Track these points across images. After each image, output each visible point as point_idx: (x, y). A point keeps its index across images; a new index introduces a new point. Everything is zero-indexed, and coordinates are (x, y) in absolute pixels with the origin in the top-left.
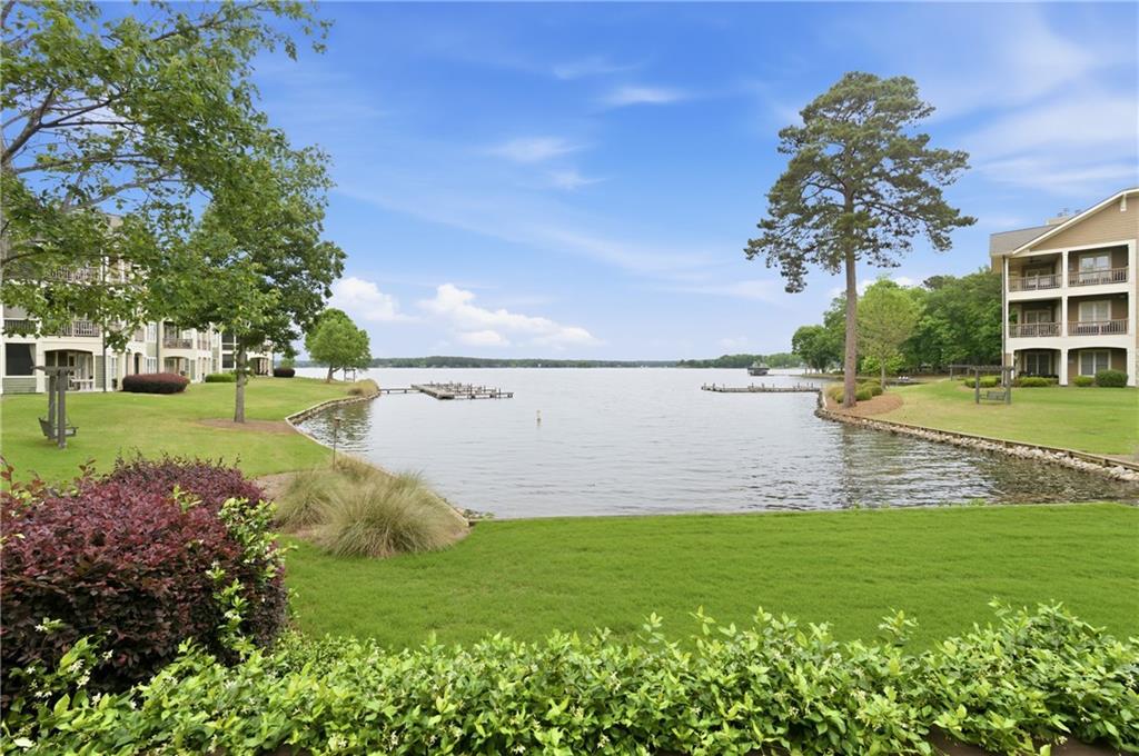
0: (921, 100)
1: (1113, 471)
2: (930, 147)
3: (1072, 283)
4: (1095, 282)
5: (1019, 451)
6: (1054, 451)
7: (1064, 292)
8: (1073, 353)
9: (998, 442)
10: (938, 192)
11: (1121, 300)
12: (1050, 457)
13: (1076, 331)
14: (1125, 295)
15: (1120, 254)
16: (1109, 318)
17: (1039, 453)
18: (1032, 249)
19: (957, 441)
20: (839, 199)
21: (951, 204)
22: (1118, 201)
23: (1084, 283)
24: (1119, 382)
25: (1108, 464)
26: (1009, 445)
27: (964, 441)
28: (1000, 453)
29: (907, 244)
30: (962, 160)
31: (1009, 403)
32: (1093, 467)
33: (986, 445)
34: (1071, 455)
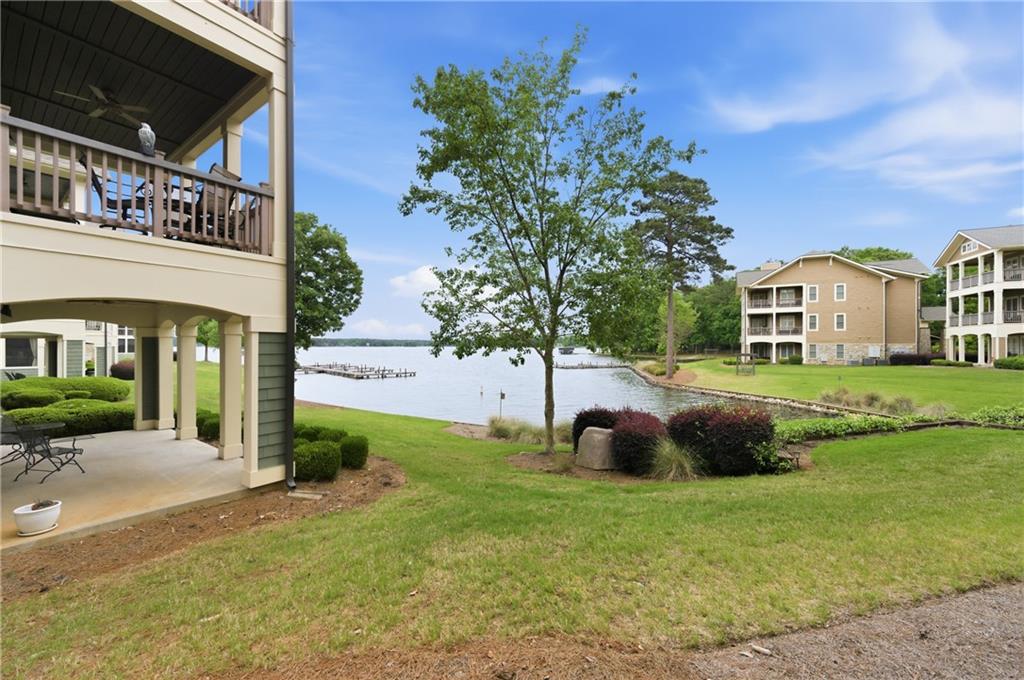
0: (711, 195)
1: (812, 408)
2: (715, 223)
3: (778, 305)
4: (787, 305)
5: (770, 400)
6: (786, 400)
7: (774, 310)
8: (778, 345)
9: (759, 396)
10: (716, 248)
11: (799, 316)
12: (785, 403)
13: (780, 333)
14: (801, 314)
15: (799, 290)
16: (794, 326)
17: (779, 401)
18: (759, 284)
19: (740, 397)
20: (664, 249)
21: (723, 257)
22: (798, 262)
23: (782, 306)
24: (798, 361)
25: (809, 404)
26: (765, 398)
27: (743, 397)
28: (762, 402)
29: (699, 278)
30: (729, 232)
31: (754, 374)
32: (804, 406)
33: (754, 398)
34: (793, 401)
